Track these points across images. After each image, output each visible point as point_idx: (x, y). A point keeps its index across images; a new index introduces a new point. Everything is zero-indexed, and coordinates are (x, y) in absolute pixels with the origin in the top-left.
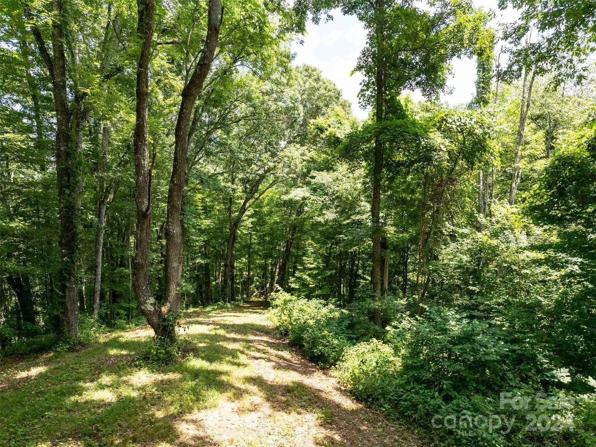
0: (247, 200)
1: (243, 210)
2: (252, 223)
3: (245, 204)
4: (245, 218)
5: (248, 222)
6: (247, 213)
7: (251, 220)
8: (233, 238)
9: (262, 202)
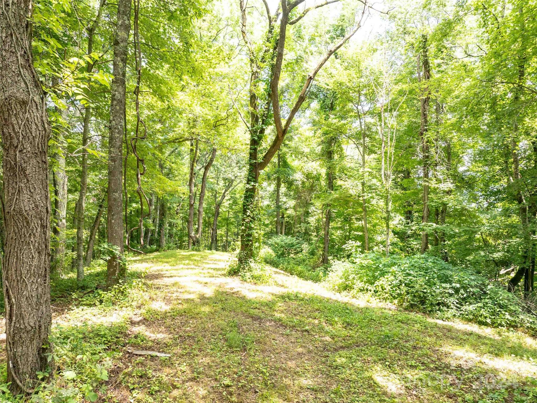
0: (226, 191)
1: (224, 196)
2: (229, 204)
3: (224, 193)
4: (224, 201)
5: (226, 203)
6: (226, 198)
7: (229, 202)
8: (217, 214)
9: (235, 191)
